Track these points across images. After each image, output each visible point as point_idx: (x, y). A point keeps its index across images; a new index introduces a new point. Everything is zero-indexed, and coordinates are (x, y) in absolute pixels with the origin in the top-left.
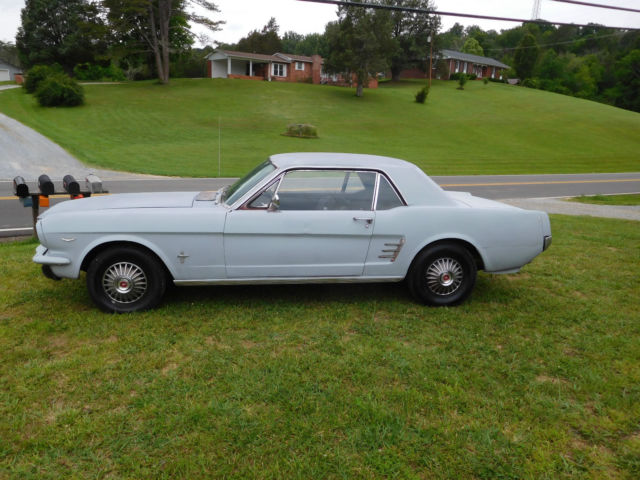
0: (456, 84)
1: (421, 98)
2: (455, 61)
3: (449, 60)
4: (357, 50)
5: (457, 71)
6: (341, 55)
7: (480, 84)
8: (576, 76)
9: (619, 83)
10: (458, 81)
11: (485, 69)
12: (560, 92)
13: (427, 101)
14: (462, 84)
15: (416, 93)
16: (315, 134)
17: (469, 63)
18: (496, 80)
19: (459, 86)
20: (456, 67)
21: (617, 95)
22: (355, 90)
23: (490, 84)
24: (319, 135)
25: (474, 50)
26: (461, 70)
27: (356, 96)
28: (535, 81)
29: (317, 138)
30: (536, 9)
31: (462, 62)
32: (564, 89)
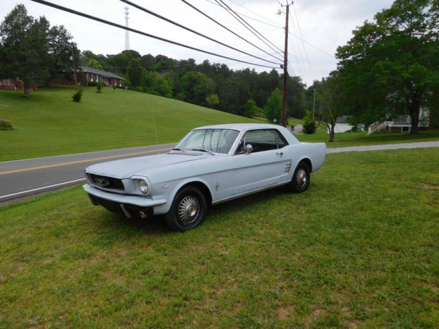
0: (95, 89)
1: (77, 98)
2: (90, 73)
3: (86, 73)
4: (23, 63)
5: (92, 80)
6: (9, 66)
7: (110, 89)
8: (161, 85)
9: (183, 90)
10: (96, 87)
11: (110, 80)
12: (155, 94)
13: (82, 100)
14: (99, 88)
15: (73, 95)
16: (10, 126)
17: (99, 75)
18: (118, 87)
19: (97, 90)
20: (91, 78)
21: (185, 96)
22: (23, 92)
23: (117, 89)
24: (14, 127)
25: (96, 67)
26: (95, 79)
27: (25, 97)
28: (140, 88)
29: (13, 129)
30: (127, 44)
31: (95, 75)
32: (157, 93)
